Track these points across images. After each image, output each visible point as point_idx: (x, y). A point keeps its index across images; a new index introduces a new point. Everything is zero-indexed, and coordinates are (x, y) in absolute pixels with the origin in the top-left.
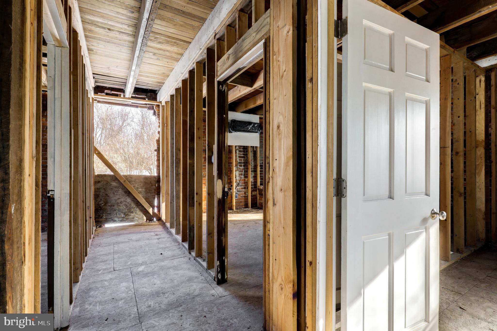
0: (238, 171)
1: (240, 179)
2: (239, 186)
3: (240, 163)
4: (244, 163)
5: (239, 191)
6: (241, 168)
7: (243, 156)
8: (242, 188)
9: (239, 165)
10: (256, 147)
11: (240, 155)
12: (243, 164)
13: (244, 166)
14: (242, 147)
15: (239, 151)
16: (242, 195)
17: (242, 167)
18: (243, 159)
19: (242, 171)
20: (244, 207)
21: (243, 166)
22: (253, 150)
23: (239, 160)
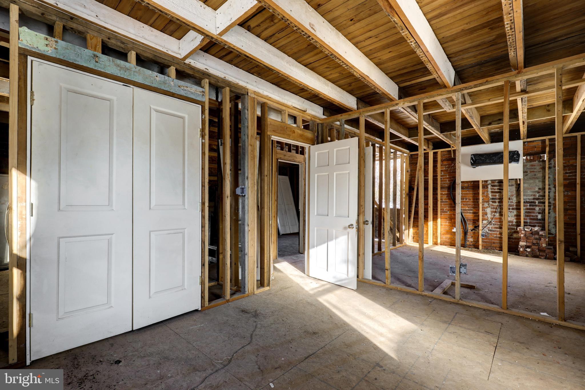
0: (490, 208)
1: (493, 217)
2: (491, 225)
3: (493, 199)
4: (499, 199)
5: (491, 231)
6: (494, 204)
7: (498, 191)
8: (496, 228)
9: (491, 201)
10: (520, 179)
11: (493, 190)
12: (497, 201)
13: (499, 202)
14: (497, 181)
15: (491, 185)
16: (495, 236)
17: (497, 204)
18: (497, 194)
19: (497, 208)
20: (499, 249)
21: (497, 202)
22: (516, 184)
23: (492, 195)
